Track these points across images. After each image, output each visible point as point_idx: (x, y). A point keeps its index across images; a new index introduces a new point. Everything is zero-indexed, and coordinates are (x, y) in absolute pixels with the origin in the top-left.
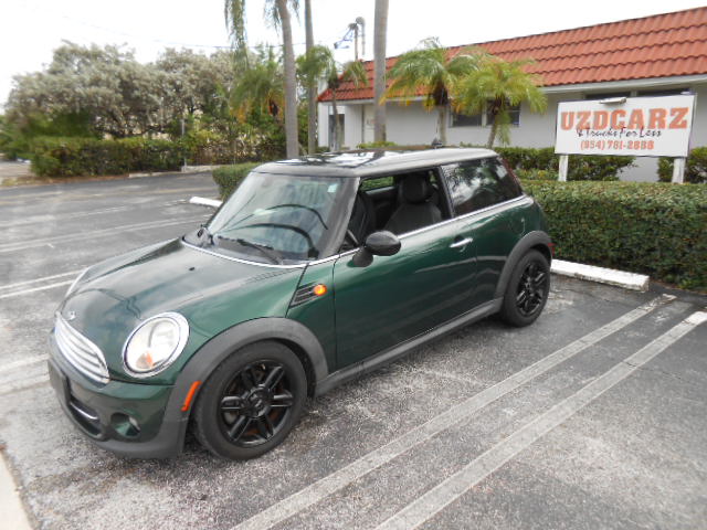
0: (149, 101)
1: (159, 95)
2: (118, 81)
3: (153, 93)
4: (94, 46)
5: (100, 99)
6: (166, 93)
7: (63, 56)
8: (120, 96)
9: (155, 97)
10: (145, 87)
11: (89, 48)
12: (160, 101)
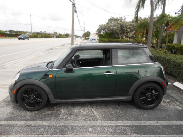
0: (127, 30)
1: (129, 29)
2: (120, 25)
3: (128, 28)
4: (117, 18)
5: (115, 30)
6: (131, 28)
7: (110, 20)
8: (120, 29)
9: (128, 29)
10: (126, 27)
11: (116, 18)
12: (129, 30)
